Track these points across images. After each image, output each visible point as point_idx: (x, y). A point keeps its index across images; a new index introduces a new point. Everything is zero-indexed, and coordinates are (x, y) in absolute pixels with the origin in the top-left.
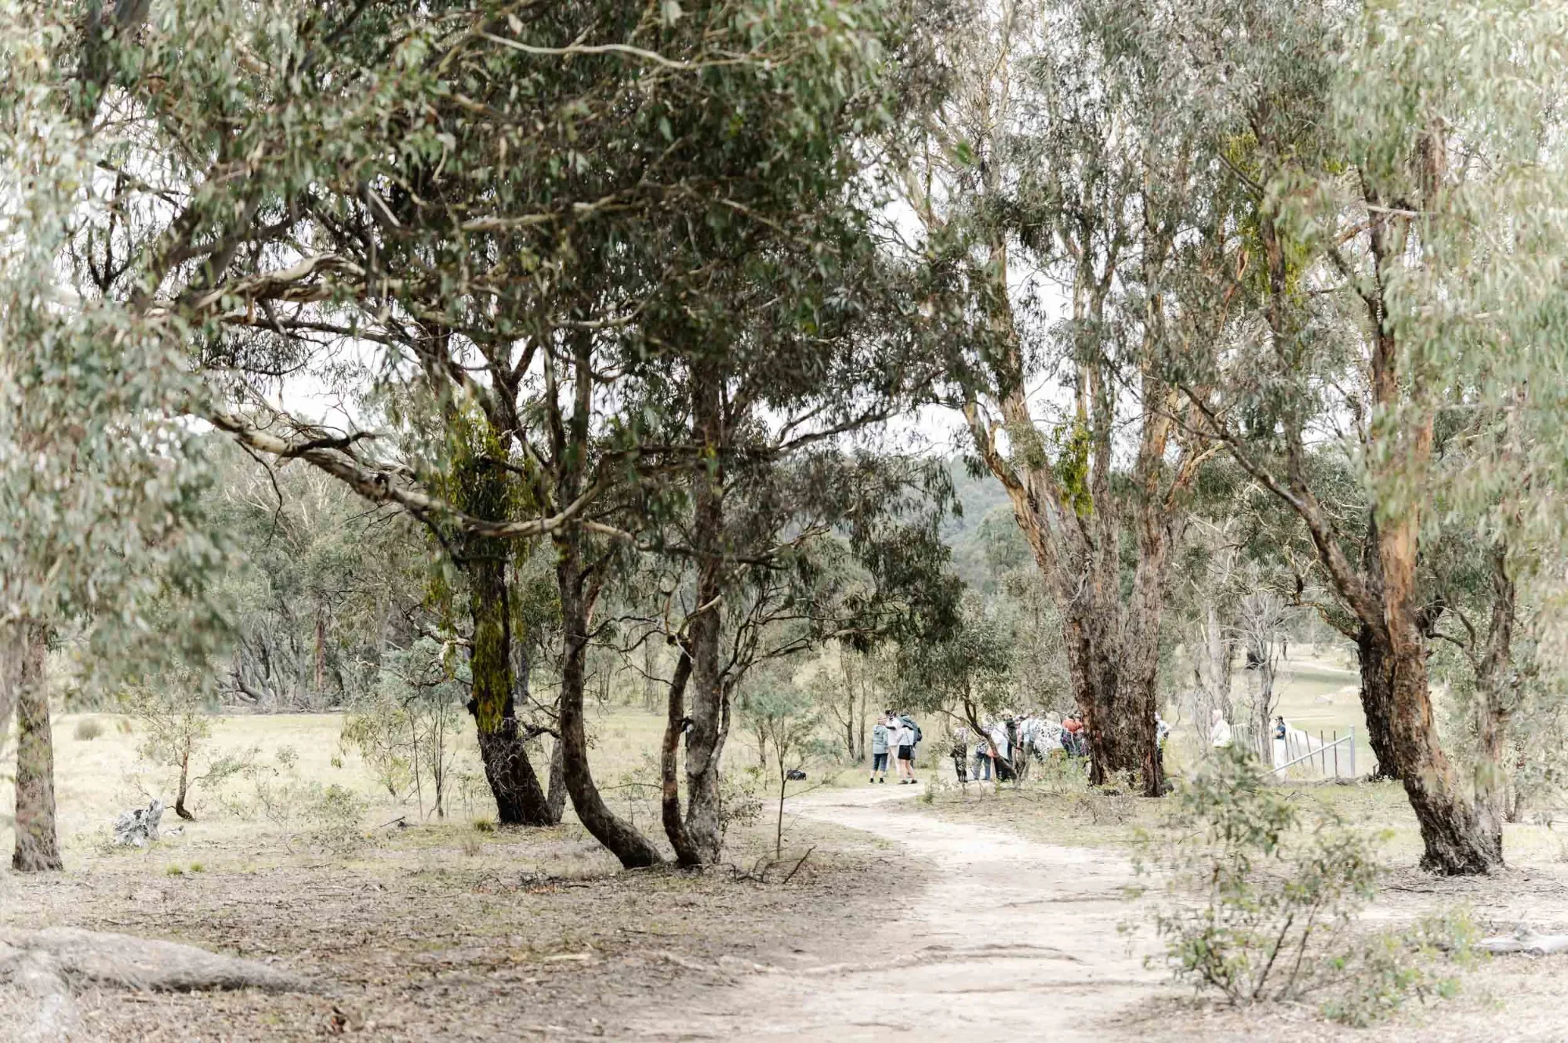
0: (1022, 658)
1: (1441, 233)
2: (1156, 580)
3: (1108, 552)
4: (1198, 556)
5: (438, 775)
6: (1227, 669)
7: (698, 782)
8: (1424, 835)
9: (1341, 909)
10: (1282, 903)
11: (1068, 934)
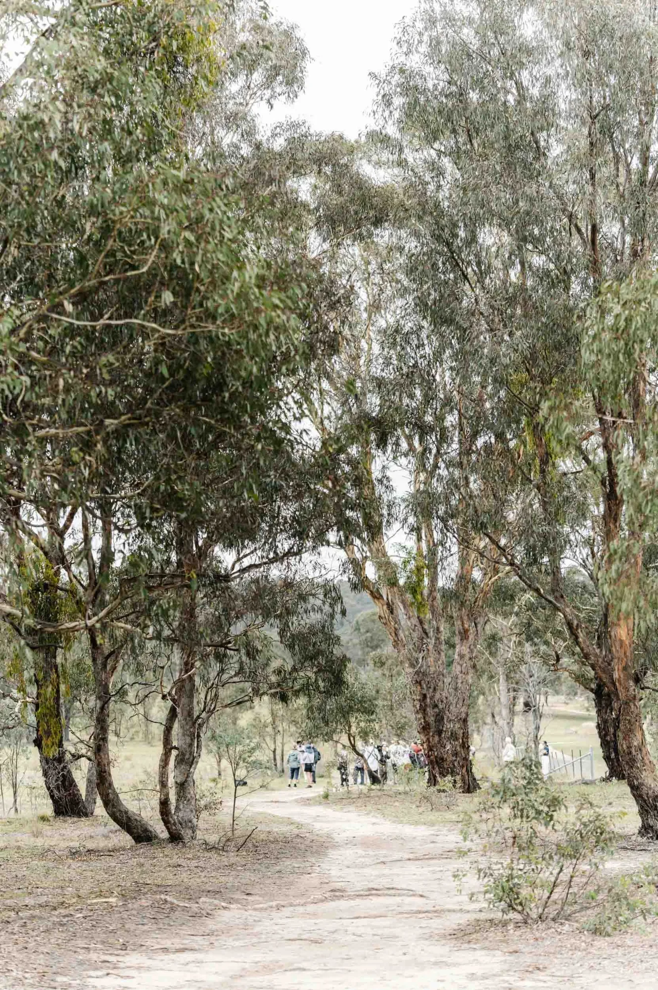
0: (384, 706)
1: (650, 433)
2: (468, 656)
3: (437, 639)
4: (493, 640)
5: (15, 786)
6: (512, 712)
7: (182, 787)
8: (641, 814)
9: (594, 860)
10: (556, 858)
11: (419, 880)
